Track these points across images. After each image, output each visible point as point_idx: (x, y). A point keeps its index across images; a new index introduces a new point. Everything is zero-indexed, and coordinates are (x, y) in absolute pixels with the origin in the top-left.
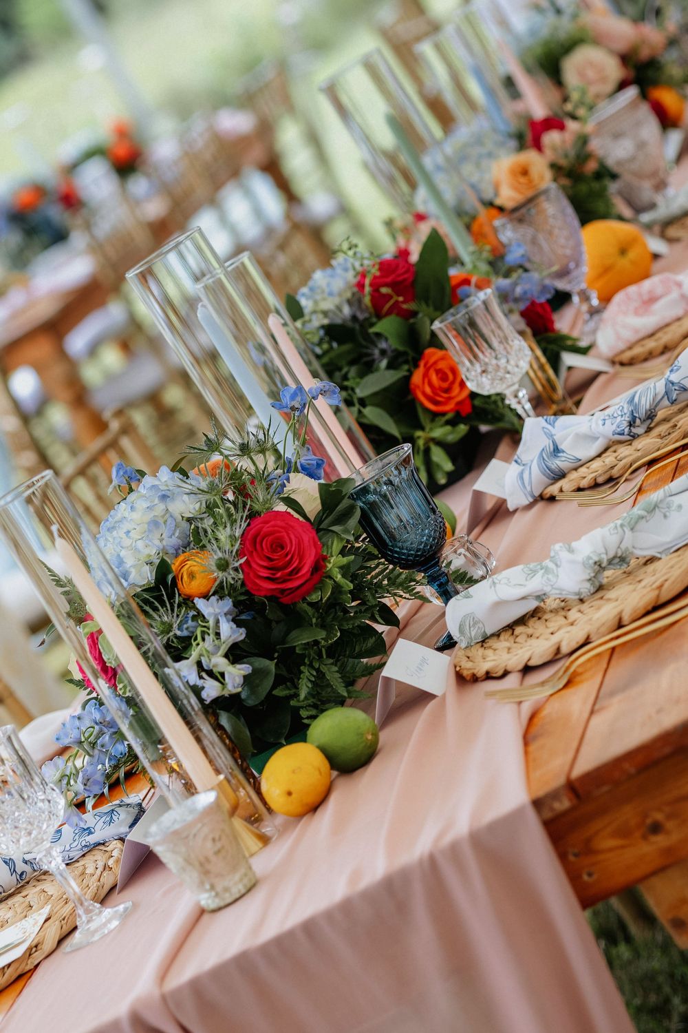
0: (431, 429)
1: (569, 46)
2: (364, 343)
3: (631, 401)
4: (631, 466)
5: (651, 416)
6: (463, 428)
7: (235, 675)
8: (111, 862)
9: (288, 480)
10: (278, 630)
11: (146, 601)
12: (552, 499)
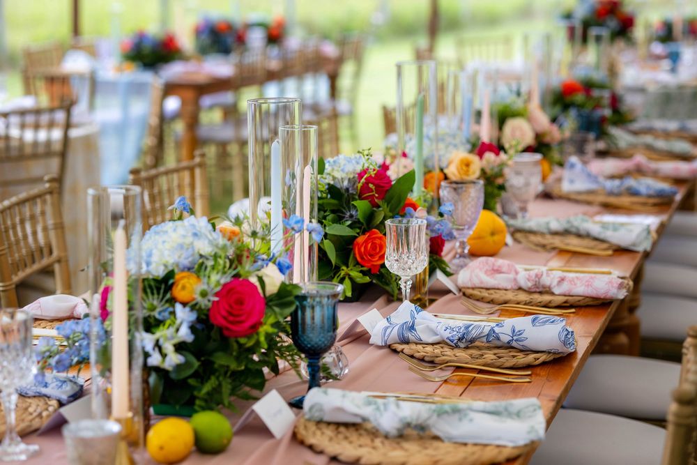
0: (351, 270)
1: (515, 114)
2: (345, 206)
3: (467, 327)
4: (447, 363)
5: (472, 341)
6: (367, 279)
7: (174, 359)
8: (45, 414)
9: (267, 265)
10: (211, 345)
11: (150, 287)
12: (395, 351)
